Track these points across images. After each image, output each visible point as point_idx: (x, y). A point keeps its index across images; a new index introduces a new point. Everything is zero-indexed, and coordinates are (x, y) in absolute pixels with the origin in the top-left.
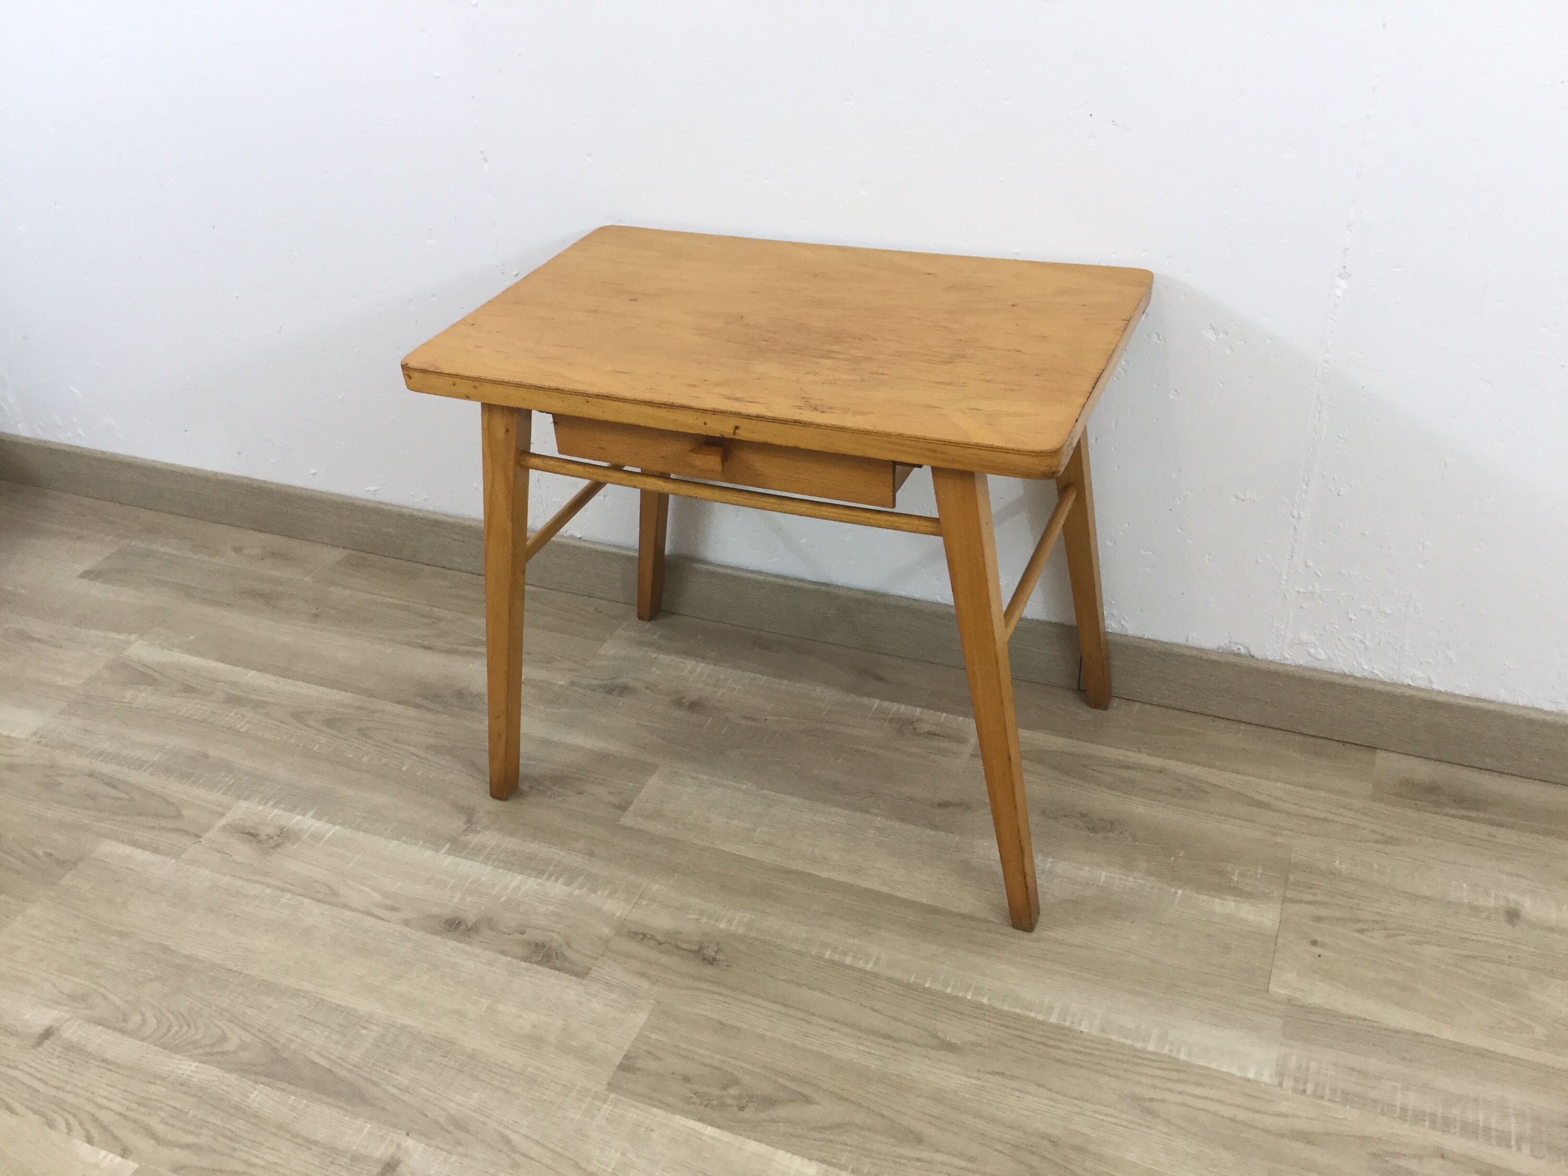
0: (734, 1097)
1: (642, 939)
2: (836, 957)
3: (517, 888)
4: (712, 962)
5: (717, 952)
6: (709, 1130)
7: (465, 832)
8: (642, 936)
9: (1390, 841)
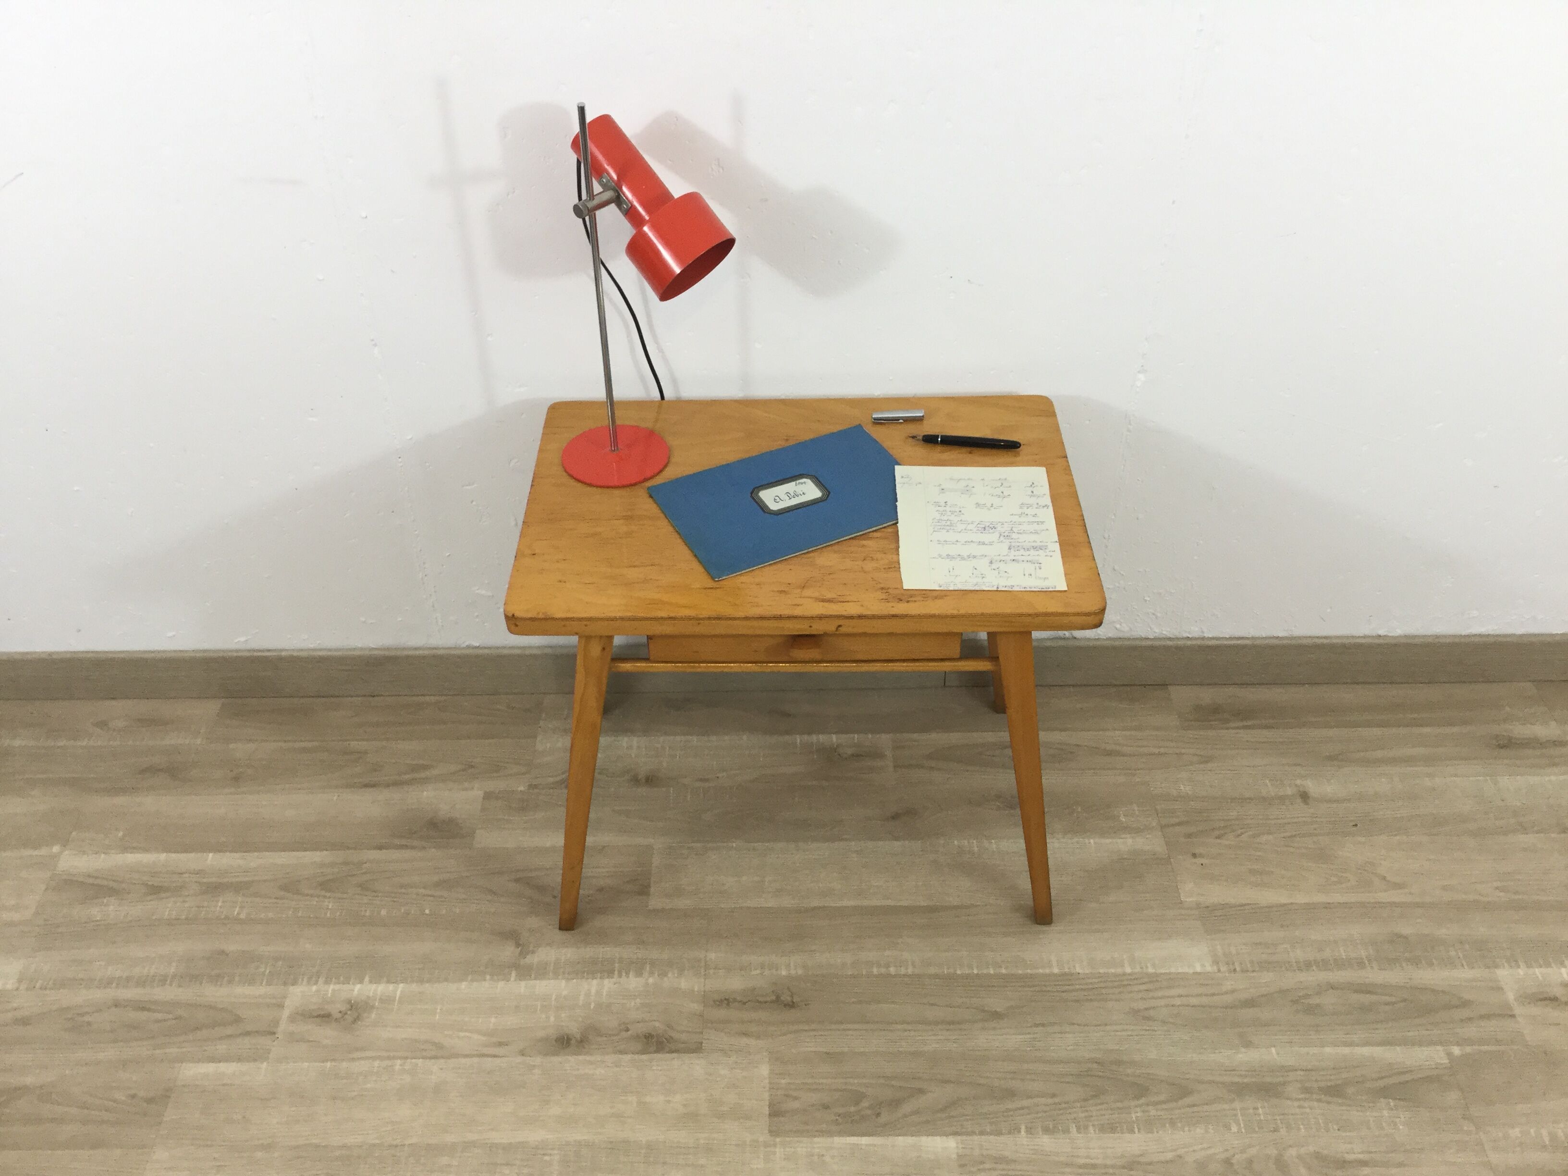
0: (869, 1108)
1: (728, 1005)
2: (883, 970)
3: (599, 993)
4: (792, 1005)
6: (865, 1140)
7: (523, 955)
8: (725, 1001)
9: (1207, 760)
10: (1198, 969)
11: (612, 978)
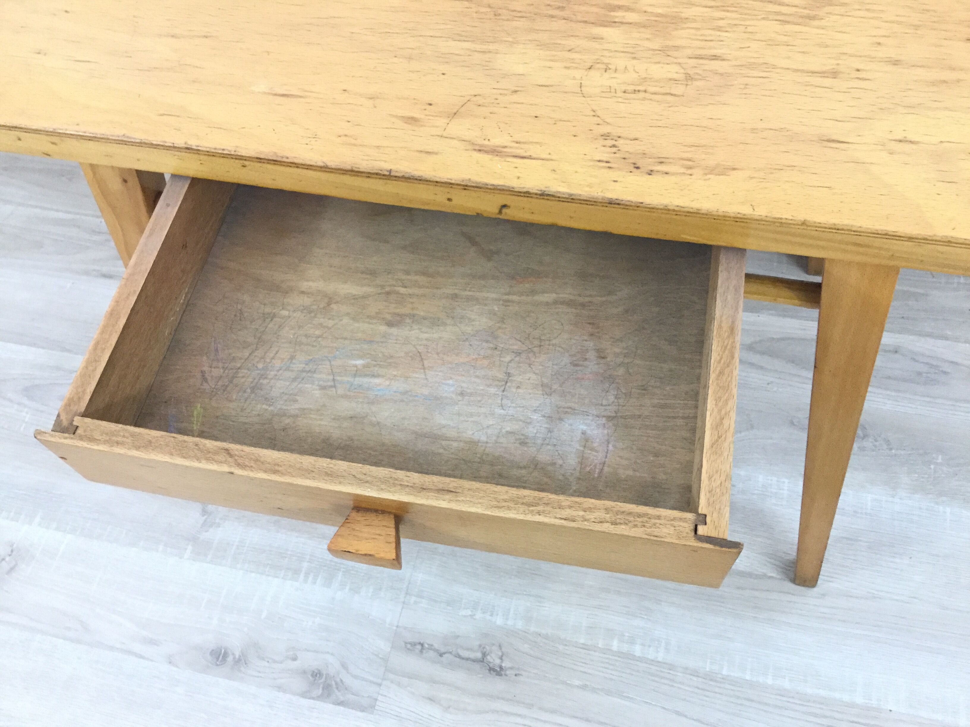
1: (421, 652)
3: (276, 598)
4: (498, 671)
5: (501, 658)
7: (206, 526)
8: (419, 646)
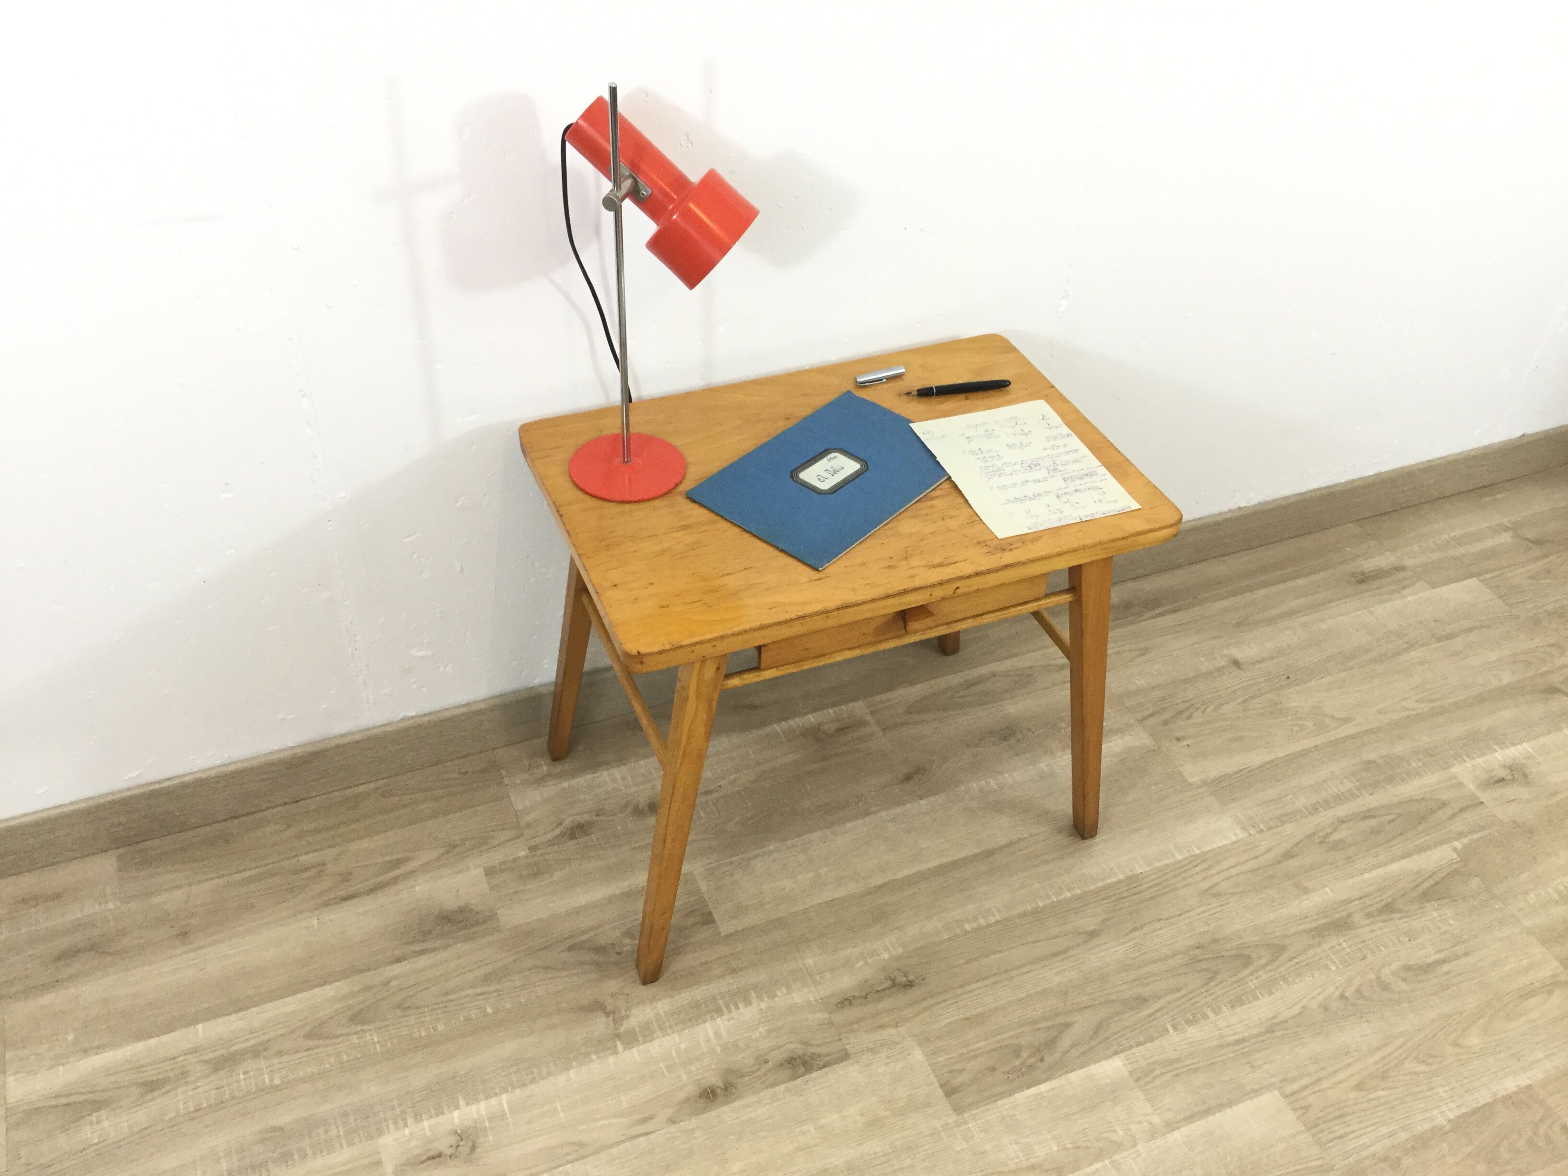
0: (1030, 1056)
1: (851, 1004)
2: (974, 925)
4: (909, 985)
5: (905, 976)
6: (1043, 1088)
8: (846, 1002)
9: (1144, 652)
10: (1234, 839)
11: (723, 1015)
